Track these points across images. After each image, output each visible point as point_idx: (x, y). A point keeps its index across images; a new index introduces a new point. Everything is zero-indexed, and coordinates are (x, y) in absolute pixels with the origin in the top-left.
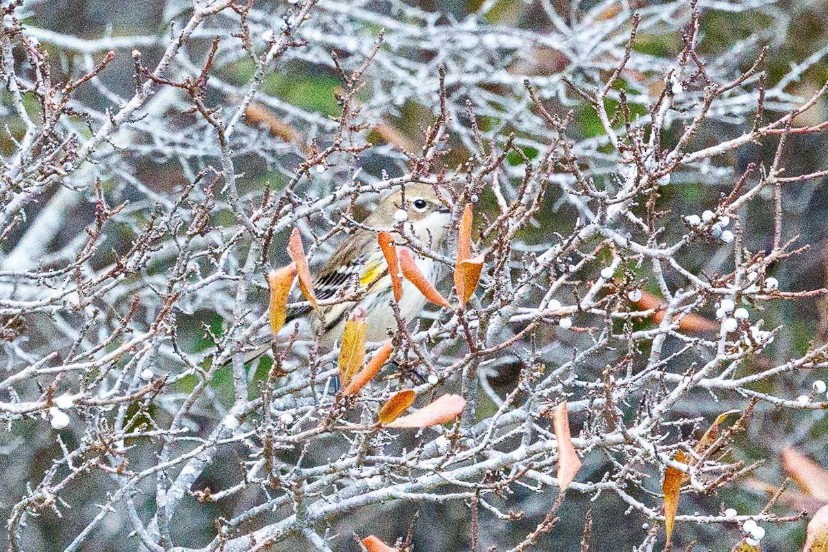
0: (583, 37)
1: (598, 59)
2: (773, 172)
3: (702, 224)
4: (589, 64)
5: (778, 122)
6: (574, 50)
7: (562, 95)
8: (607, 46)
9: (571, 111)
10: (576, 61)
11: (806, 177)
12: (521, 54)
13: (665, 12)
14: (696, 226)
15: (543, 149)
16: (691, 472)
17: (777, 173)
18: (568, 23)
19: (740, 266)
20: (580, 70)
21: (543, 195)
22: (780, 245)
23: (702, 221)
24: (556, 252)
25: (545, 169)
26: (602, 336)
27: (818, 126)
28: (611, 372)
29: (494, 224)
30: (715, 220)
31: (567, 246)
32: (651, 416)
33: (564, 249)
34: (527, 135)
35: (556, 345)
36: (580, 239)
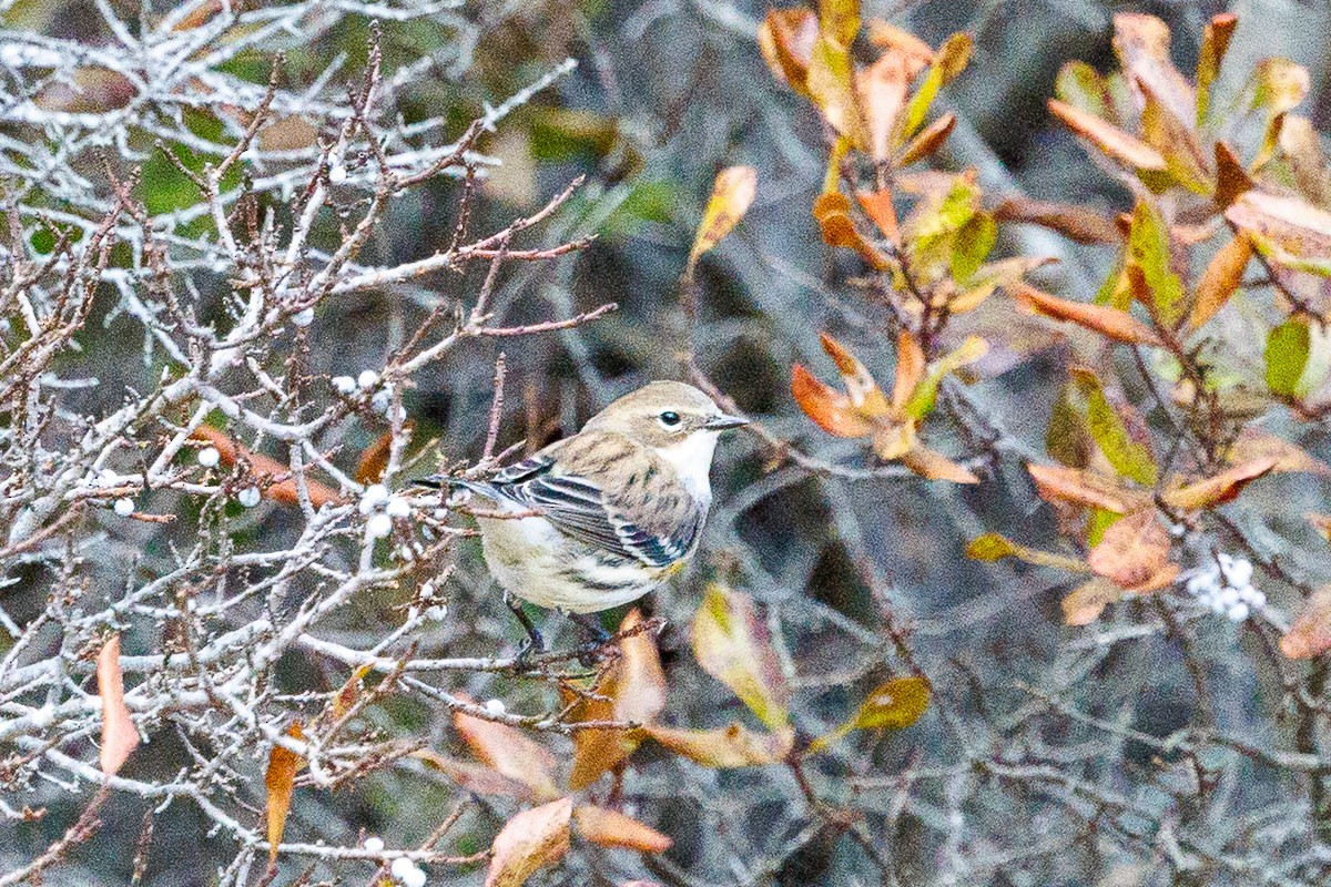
0: (158, 53)
1: (180, 89)
2: (475, 318)
3: (358, 392)
4: (166, 98)
5: (492, 239)
6: (142, 73)
7: (122, 142)
8: (197, 68)
9: (138, 168)
10: (146, 92)
11: (528, 329)
12: (58, 76)
13: (288, 17)
14: (347, 394)
15: (89, 227)
16: (311, 756)
17: (481, 319)
18: (135, 30)
19: (398, 433)
20: (153, 105)
21: (89, 302)
22: (495, 452)
23: (357, 387)
24: (126, 420)
25: (94, 261)
26: (192, 556)
27: (554, 251)
28: (191, 595)
29: (15, 354)
30: (378, 387)
31: (144, 410)
32: (251, 665)
33: (140, 415)
34: (66, 206)
35: (102, 536)
36: (166, 400)
